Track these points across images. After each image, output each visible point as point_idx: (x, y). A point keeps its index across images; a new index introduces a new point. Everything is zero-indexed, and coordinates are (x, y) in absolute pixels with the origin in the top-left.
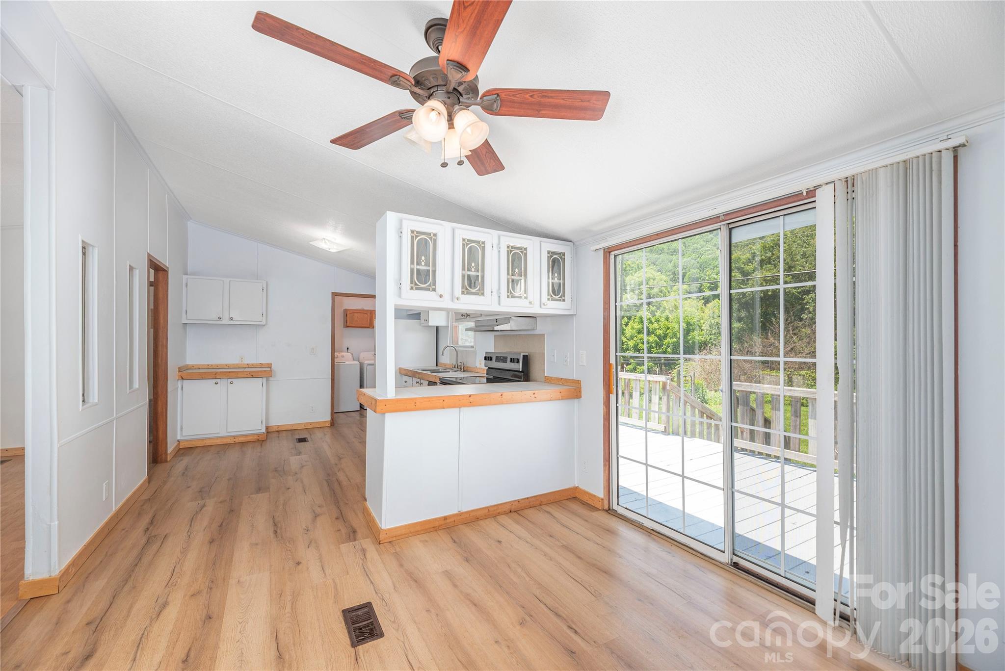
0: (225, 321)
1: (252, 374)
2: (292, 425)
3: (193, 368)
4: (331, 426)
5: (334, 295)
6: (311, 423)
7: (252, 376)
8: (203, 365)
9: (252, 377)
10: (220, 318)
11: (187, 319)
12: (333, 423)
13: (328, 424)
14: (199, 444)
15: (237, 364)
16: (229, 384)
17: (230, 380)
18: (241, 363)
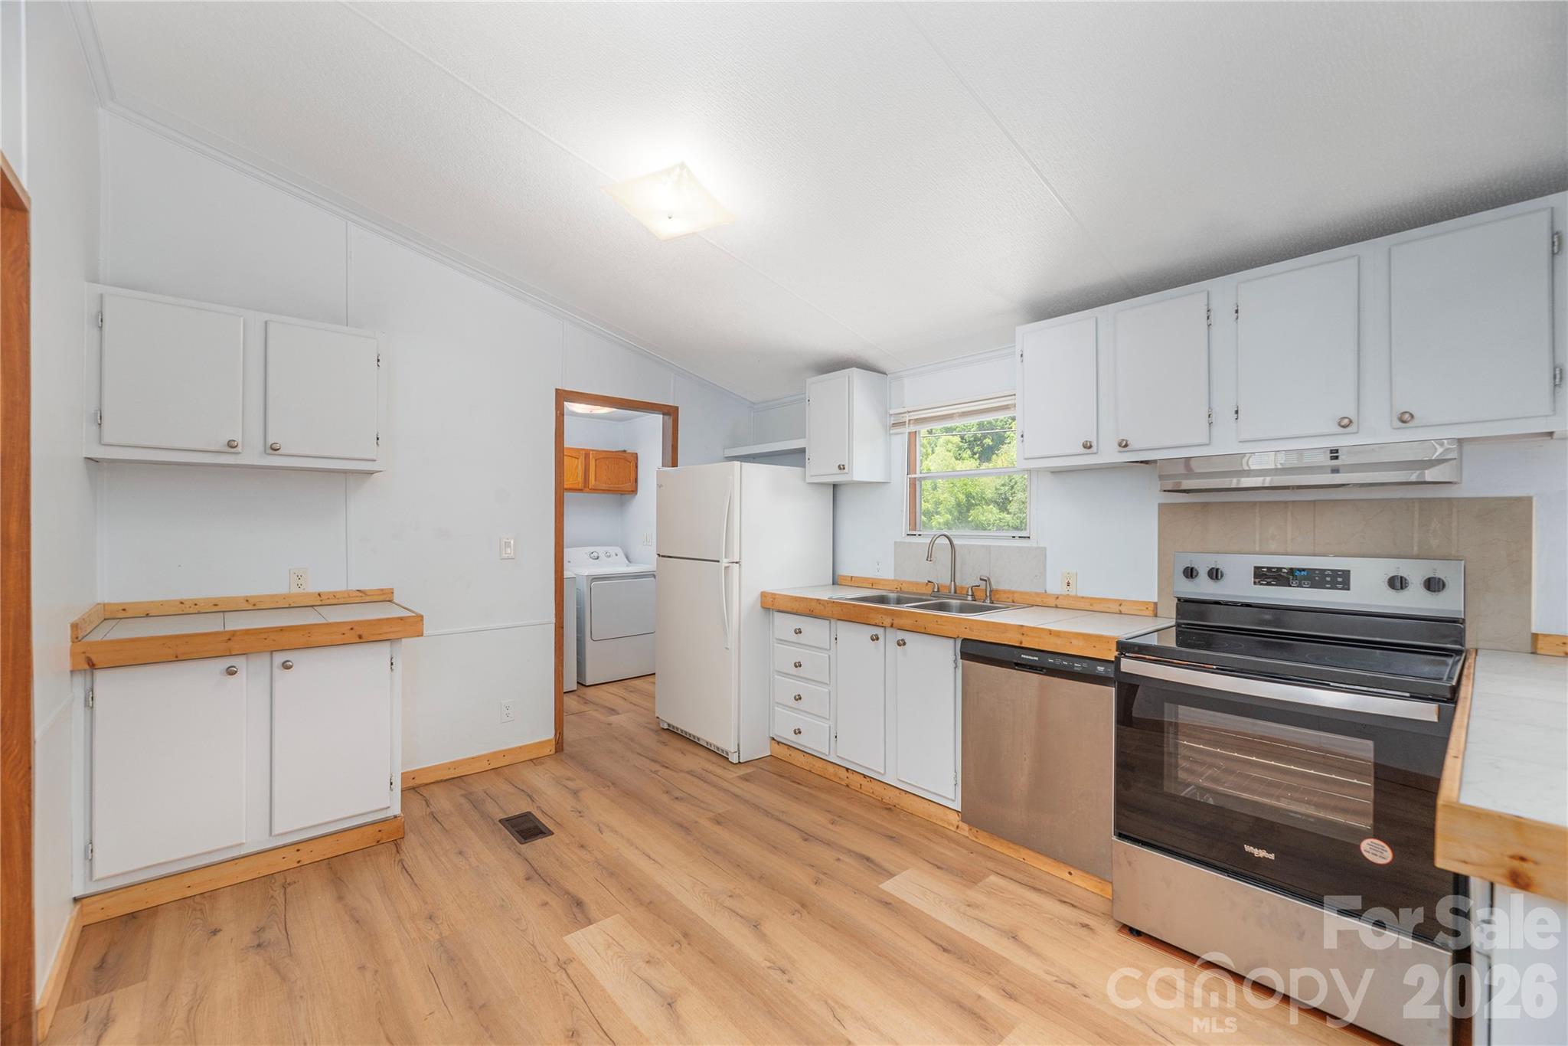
0: (252, 456)
1: (360, 633)
2: (455, 765)
3: (124, 615)
4: (556, 752)
5: (563, 396)
6: (504, 753)
7: (360, 637)
8: (162, 604)
9: (361, 639)
10: (231, 445)
11: (100, 443)
12: (559, 744)
13: (550, 749)
14: (168, 894)
15: (284, 597)
16: (278, 672)
17: (280, 658)
18: (295, 590)
